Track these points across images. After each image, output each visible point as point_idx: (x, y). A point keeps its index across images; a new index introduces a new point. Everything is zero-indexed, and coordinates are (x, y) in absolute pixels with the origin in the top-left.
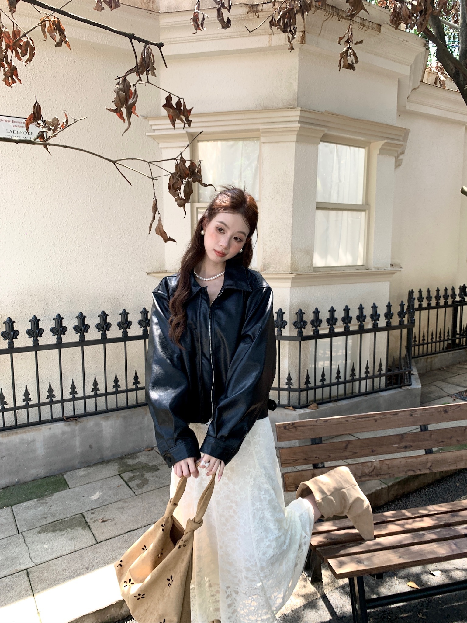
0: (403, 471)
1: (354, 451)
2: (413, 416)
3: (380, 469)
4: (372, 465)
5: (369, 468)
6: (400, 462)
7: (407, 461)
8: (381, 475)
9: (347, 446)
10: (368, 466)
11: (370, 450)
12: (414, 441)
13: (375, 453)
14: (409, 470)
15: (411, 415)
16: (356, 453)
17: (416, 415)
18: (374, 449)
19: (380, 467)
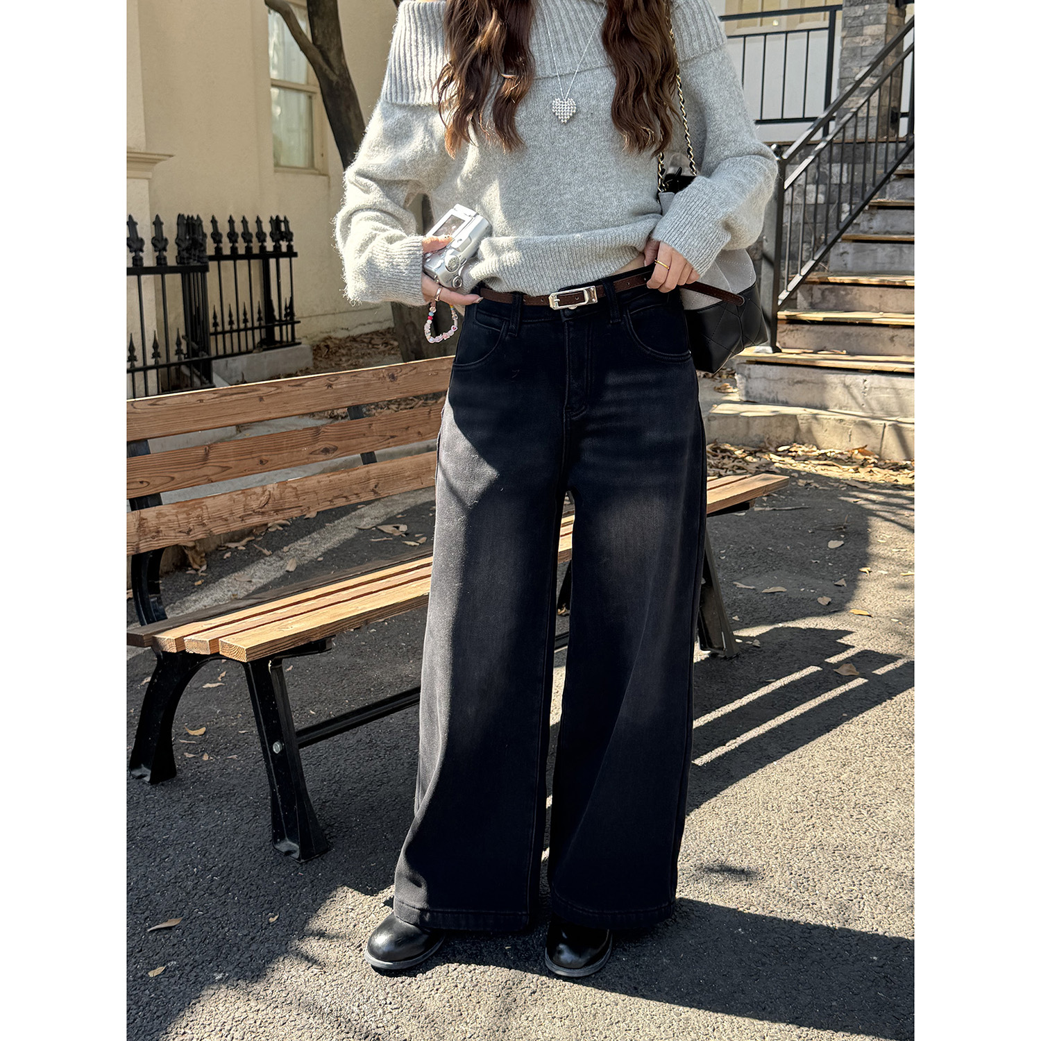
0: (325, 500)
1: (225, 465)
2: (334, 387)
3: (281, 498)
4: (264, 492)
5: (258, 500)
6: (319, 482)
7: (331, 478)
8: (283, 510)
9: (207, 454)
10: (255, 493)
11: (257, 460)
12: (340, 439)
13: (267, 465)
14: (337, 497)
15: (330, 386)
16: (228, 468)
17: (339, 386)
18: (264, 458)
19: (281, 494)
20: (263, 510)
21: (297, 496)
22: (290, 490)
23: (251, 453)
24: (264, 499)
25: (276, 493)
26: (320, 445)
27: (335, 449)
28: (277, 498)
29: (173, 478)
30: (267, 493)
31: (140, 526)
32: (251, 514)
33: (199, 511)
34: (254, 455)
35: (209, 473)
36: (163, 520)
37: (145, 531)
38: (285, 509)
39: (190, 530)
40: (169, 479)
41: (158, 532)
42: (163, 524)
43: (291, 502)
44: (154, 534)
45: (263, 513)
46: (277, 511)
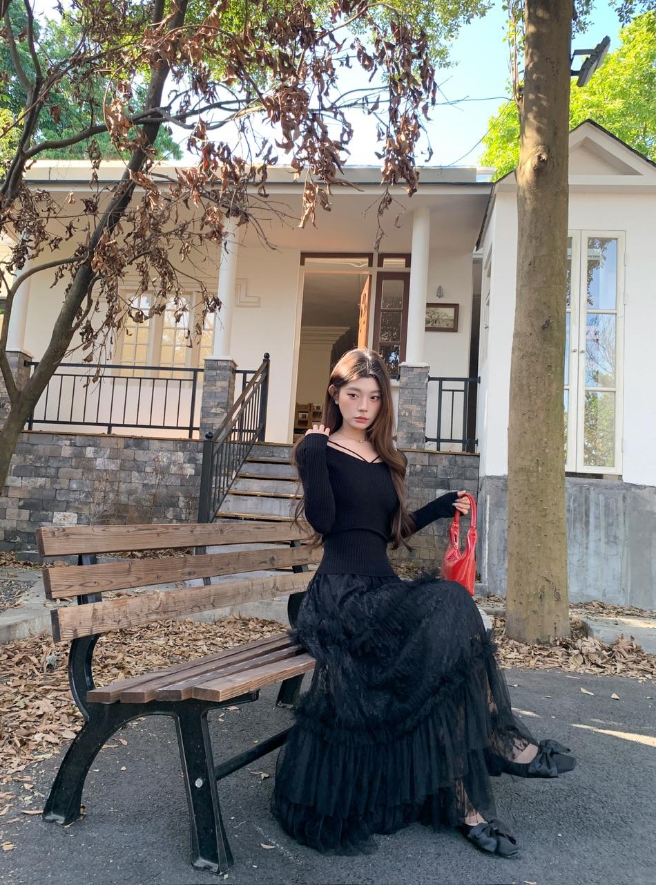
20: (157, 611)
21: (175, 603)
22: (171, 598)
23: (152, 570)
24: (158, 603)
25: (164, 599)
26: (187, 570)
27: (194, 573)
28: (165, 603)
29: (112, 582)
31: (94, 614)
32: (151, 613)
33: (124, 608)
34: (154, 572)
35: (131, 580)
36: (106, 611)
37: (96, 618)
39: (120, 621)
40: (109, 582)
41: (103, 620)
42: (106, 614)
43: (171, 607)
44: (101, 621)
45: (158, 613)
46: (164, 612)
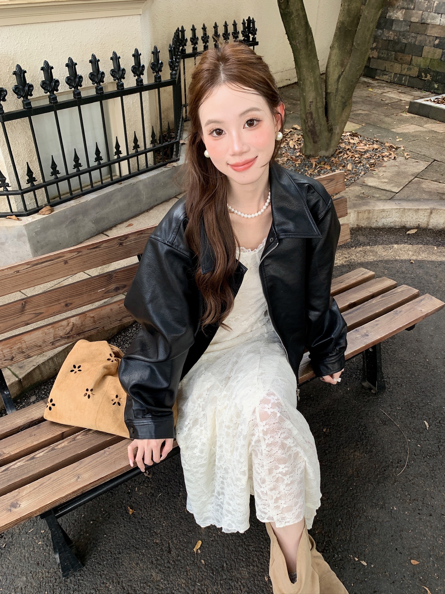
0: (116, 320)
1: (38, 312)
2: (124, 244)
3: (82, 326)
4: (68, 324)
5: (64, 329)
6: (111, 310)
8: (83, 332)
9: (25, 306)
10: (62, 326)
11: (63, 304)
12: (128, 280)
13: (70, 307)
15: (121, 244)
16: (41, 313)
17: (129, 243)
18: (69, 302)
19: (82, 323)
30: (71, 324)
38: (85, 332)
